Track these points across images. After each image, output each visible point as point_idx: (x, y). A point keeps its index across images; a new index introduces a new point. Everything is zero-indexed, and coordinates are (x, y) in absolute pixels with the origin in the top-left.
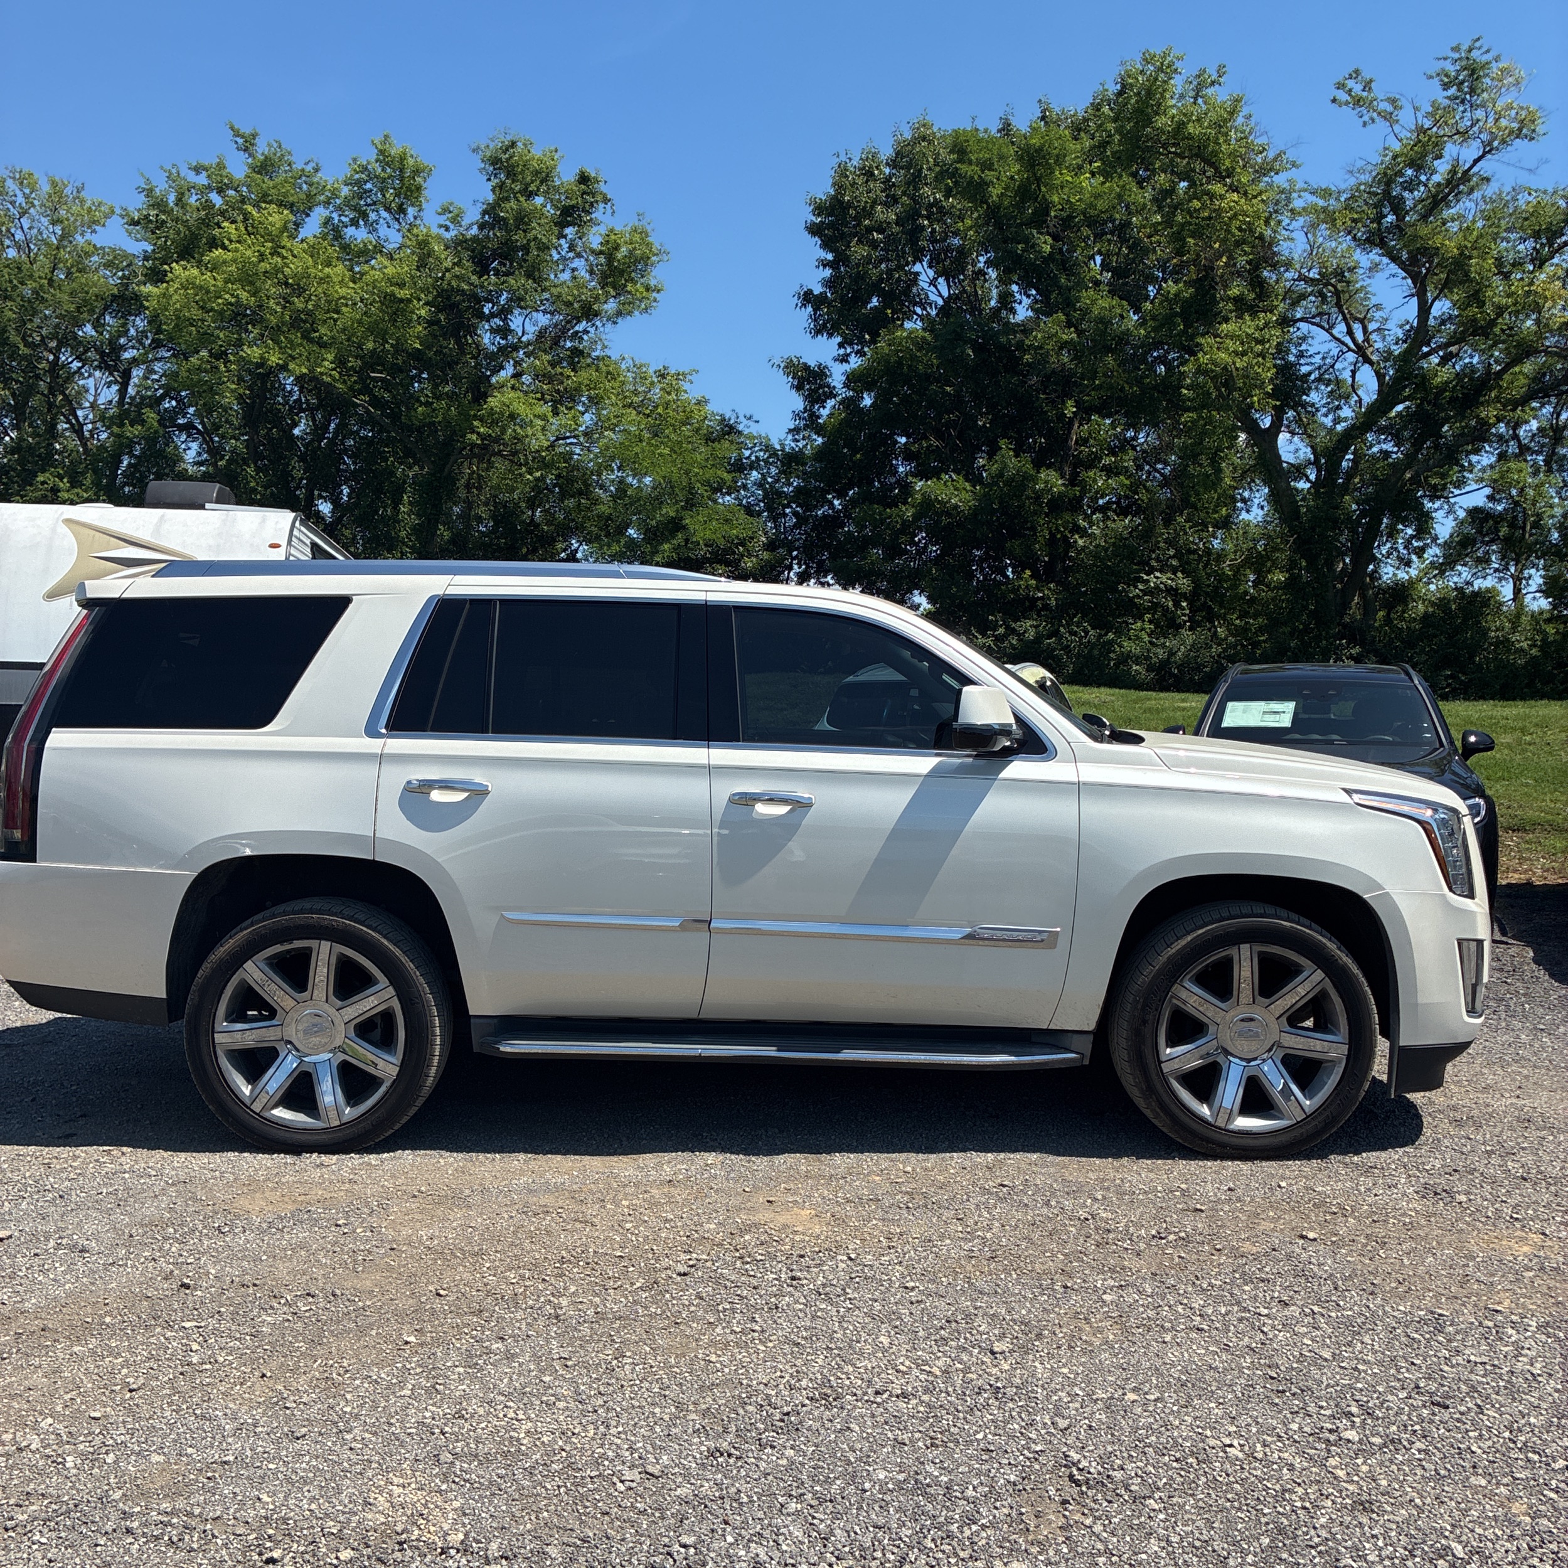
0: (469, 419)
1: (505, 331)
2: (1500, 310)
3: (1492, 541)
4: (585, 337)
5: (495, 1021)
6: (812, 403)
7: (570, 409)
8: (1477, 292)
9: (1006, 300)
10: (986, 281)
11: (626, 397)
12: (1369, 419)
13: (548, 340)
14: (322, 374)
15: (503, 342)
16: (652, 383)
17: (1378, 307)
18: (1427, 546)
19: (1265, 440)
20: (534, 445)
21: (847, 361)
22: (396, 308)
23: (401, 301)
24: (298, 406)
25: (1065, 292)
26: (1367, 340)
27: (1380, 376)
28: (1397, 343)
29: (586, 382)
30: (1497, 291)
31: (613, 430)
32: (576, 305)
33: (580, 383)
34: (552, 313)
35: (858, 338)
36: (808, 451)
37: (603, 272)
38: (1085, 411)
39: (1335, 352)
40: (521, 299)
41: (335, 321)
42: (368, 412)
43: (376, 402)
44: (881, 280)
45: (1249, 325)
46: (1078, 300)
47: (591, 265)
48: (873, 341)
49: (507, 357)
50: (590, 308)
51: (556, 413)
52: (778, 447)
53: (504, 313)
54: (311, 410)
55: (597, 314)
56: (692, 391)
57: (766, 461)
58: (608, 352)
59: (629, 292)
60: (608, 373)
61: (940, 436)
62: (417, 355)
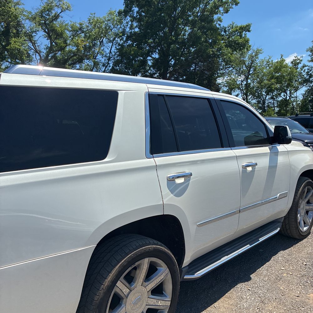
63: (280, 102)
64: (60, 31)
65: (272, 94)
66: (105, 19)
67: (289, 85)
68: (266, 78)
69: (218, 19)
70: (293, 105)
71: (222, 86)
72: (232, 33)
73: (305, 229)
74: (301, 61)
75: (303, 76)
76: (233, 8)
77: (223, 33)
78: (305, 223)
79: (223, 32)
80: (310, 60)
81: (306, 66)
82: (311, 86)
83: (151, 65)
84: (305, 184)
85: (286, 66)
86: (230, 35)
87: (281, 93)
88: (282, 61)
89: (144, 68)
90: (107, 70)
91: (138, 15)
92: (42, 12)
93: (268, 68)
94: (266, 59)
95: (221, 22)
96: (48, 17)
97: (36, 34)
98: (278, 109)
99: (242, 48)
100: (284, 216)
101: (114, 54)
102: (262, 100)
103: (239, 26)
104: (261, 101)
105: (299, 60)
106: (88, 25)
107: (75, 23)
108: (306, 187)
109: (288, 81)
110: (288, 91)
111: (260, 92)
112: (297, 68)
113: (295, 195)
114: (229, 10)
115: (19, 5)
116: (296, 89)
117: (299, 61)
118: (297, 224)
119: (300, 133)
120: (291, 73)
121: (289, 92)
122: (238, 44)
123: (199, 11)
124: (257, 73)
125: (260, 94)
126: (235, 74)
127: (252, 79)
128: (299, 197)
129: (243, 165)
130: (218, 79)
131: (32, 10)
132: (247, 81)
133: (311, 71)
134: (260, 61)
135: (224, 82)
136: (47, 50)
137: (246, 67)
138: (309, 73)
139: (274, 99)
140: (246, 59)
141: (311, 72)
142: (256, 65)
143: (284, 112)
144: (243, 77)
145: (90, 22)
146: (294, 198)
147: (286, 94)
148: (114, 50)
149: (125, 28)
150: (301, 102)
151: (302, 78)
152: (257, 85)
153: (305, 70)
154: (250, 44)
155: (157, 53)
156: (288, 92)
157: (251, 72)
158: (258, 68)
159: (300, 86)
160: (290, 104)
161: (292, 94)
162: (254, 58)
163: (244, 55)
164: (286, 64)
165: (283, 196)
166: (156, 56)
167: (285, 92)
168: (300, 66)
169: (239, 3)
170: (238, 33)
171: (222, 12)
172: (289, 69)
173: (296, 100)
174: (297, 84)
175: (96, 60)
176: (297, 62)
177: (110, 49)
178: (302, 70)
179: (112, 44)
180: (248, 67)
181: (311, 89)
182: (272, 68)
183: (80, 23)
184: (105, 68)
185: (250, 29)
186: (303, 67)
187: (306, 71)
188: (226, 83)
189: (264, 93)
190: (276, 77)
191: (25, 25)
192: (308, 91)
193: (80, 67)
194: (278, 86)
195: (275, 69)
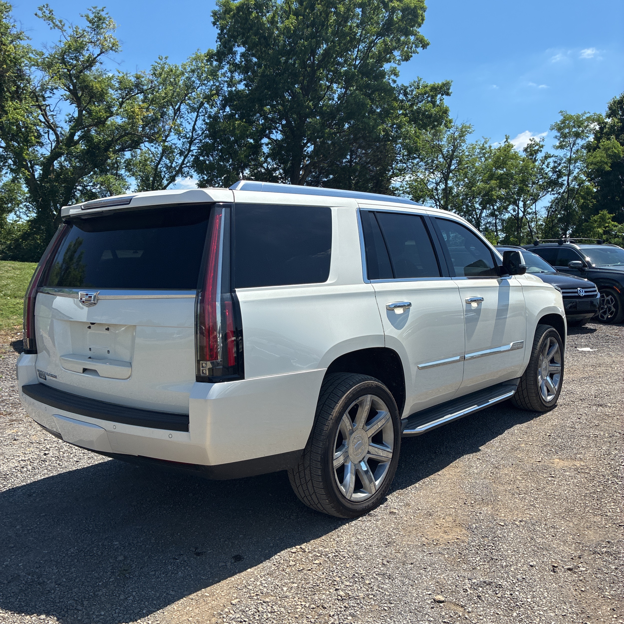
63: (507, 223)
64: (100, 89)
65: (492, 207)
66: (185, 69)
67: (521, 191)
68: (480, 178)
69: (392, 71)
70: (529, 227)
71: (401, 192)
72: (418, 98)
73: (549, 398)
74: (542, 146)
75: (546, 174)
76: (418, 53)
77: (401, 97)
78: (548, 391)
79: (401, 95)
80: (558, 144)
81: (550, 157)
82: (562, 192)
83: (268, 154)
84: (546, 334)
85: (515, 157)
86: (415, 101)
87: (509, 205)
88: (508, 146)
89: (256, 160)
90: (187, 163)
91: (243, 60)
92: (63, 53)
93: (483, 159)
94: (479, 143)
95: (397, 77)
96: (75, 62)
97: (51, 95)
98: (505, 235)
99: (436, 123)
100: (521, 377)
101: (200, 132)
102: (474, 218)
103: (429, 84)
104: (473, 220)
105: (537, 145)
106: (151, 78)
107: (126, 74)
108: (549, 339)
109: (520, 184)
110: (520, 202)
111: (470, 204)
112: (535, 160)
113: (534, 348)
114: (412, 56)
115: (21, 40)
116: (535, 199)
117: (537, 148)
118: (538, 390)
119: (542, 272)
120: (524, 170)
121: (523, 203)
122: (430, 116)
123: (357, 56)
124: (465, 168)
125: (471, 207)
126: (424, 171)
127: (455, 180)
128: (540, 351)
129: (467, 299)
130: (394, 179)
131: (43, 48)
132: (446, 184)
133: (559, 164)
134: (469, 146)
135: (405, 186)
136: (72, 124)
137: (443, 157)
138: (557, 170)
139: (496, 216)
140: (443, 143)
141: (560, 168)
142: (461, 154)
143: (514, 239)
144: (438, 175)
145: (154, 73)
146: (533, 352)
147: (516, 208)
148: (200, 126)
149: (222, 86)
150: (544, 221)
151: (545, 178)
152: (464, 191)
153: (548, 164)
154: (450, 118)
155: (280, 130)
156: (521, 204)
157: (453, 167)
158: (466, 159)
159: (542, 192)
160: (524, 225)
161: (529, 207)
162: (458, 141)
163: (440, 135)
164: (515, 153)
165: (517, 347)
166: (277, 136)
167: (515, 203)
168: (540, 156)
169: (428, 44)
170: (428, 97)
171: (398, 58)
172: (521, 162)
173: (536, 217)
174: (537, 189)
175: (166, 144)
176: (535, 150)
177: (193, 123)
178: (544, 163)
179: (198, 114)
180: (447, 157)
181: (561, 198)
182: (490, 160)
183: (137, 74)
184: (183, 158)
185: (450, 91)
186: (546, 158)
187: (552, 165)
188: (408, 186)
189: (477, 206)
190: (499, 176)
191: (32, 77)
192: (556, 202)
193: (132, 155)
194: (503, 192)
195: (495, 162)
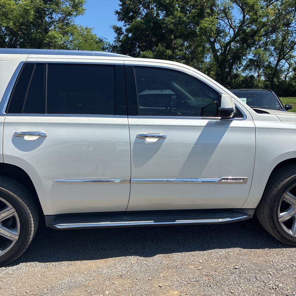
0: (44, 37)
1: (52, 18)
2: (260, 16)
3: (253, 65)
4: (69, 20)
5: (54, 216)
6: (119, 35)
7: (67, 36)
8: (256, 12)
9: (158, 14)
10: (154, 10)
11: (79, 33)
12: (233, 40)
13: (61, 20)
14: (10, 26)
15: (51, 21)
16: (84, 30)
17: (233, 16)
18: (241, 66)
19: (212, 44)
20: (59, 44)
21: (126, 26)
22: (26, 11)
23: (27, 10)
24: (6, 35)
25: (171, 12)
26: (231, 23)
27: (234, 31)
28: (238, 24)
29: (70, 30)
30: (260, 12)
31: (76, 40)
32: (67, 13)
33: (69, 30)
34: (62, 14)
35: (128, 21)
36: (118, 46)
37: (73, 6)
38: (175, 38)
39: (225, 26)
40: (55, 10)
41: (13, 14)
42: (22, 36)
43: (23, 33)
44: (133, 8)
45: (211, 18)
46: (174, 13)
47: (70, 4)
48: (131, 22)
49: (52, 24)
50: (70, 13)
51: (64, 36)
52: (112, 45)
53: (51, 14)
54: (9, 35)
55: (72, 15)
56: (93, 32)
57: (109, 48)
58: (74, 23)
59: (79, 10)
60: (75, 28)
61: (146, 43)
62: (32, 23)
100: (254, 209)
